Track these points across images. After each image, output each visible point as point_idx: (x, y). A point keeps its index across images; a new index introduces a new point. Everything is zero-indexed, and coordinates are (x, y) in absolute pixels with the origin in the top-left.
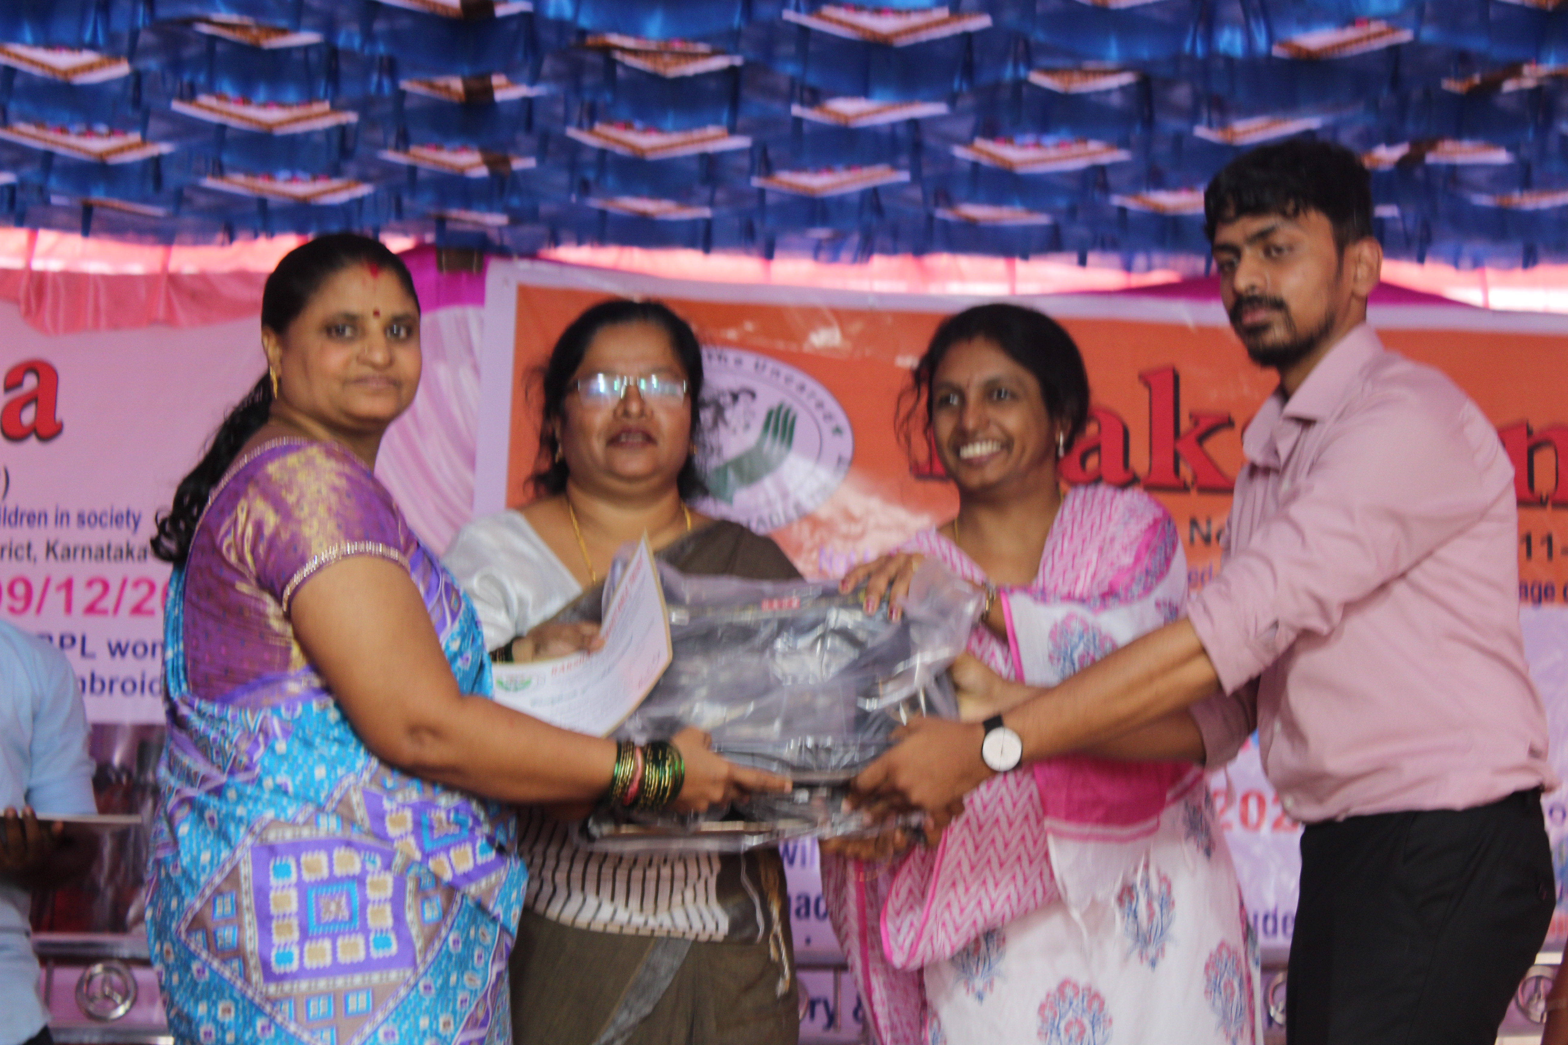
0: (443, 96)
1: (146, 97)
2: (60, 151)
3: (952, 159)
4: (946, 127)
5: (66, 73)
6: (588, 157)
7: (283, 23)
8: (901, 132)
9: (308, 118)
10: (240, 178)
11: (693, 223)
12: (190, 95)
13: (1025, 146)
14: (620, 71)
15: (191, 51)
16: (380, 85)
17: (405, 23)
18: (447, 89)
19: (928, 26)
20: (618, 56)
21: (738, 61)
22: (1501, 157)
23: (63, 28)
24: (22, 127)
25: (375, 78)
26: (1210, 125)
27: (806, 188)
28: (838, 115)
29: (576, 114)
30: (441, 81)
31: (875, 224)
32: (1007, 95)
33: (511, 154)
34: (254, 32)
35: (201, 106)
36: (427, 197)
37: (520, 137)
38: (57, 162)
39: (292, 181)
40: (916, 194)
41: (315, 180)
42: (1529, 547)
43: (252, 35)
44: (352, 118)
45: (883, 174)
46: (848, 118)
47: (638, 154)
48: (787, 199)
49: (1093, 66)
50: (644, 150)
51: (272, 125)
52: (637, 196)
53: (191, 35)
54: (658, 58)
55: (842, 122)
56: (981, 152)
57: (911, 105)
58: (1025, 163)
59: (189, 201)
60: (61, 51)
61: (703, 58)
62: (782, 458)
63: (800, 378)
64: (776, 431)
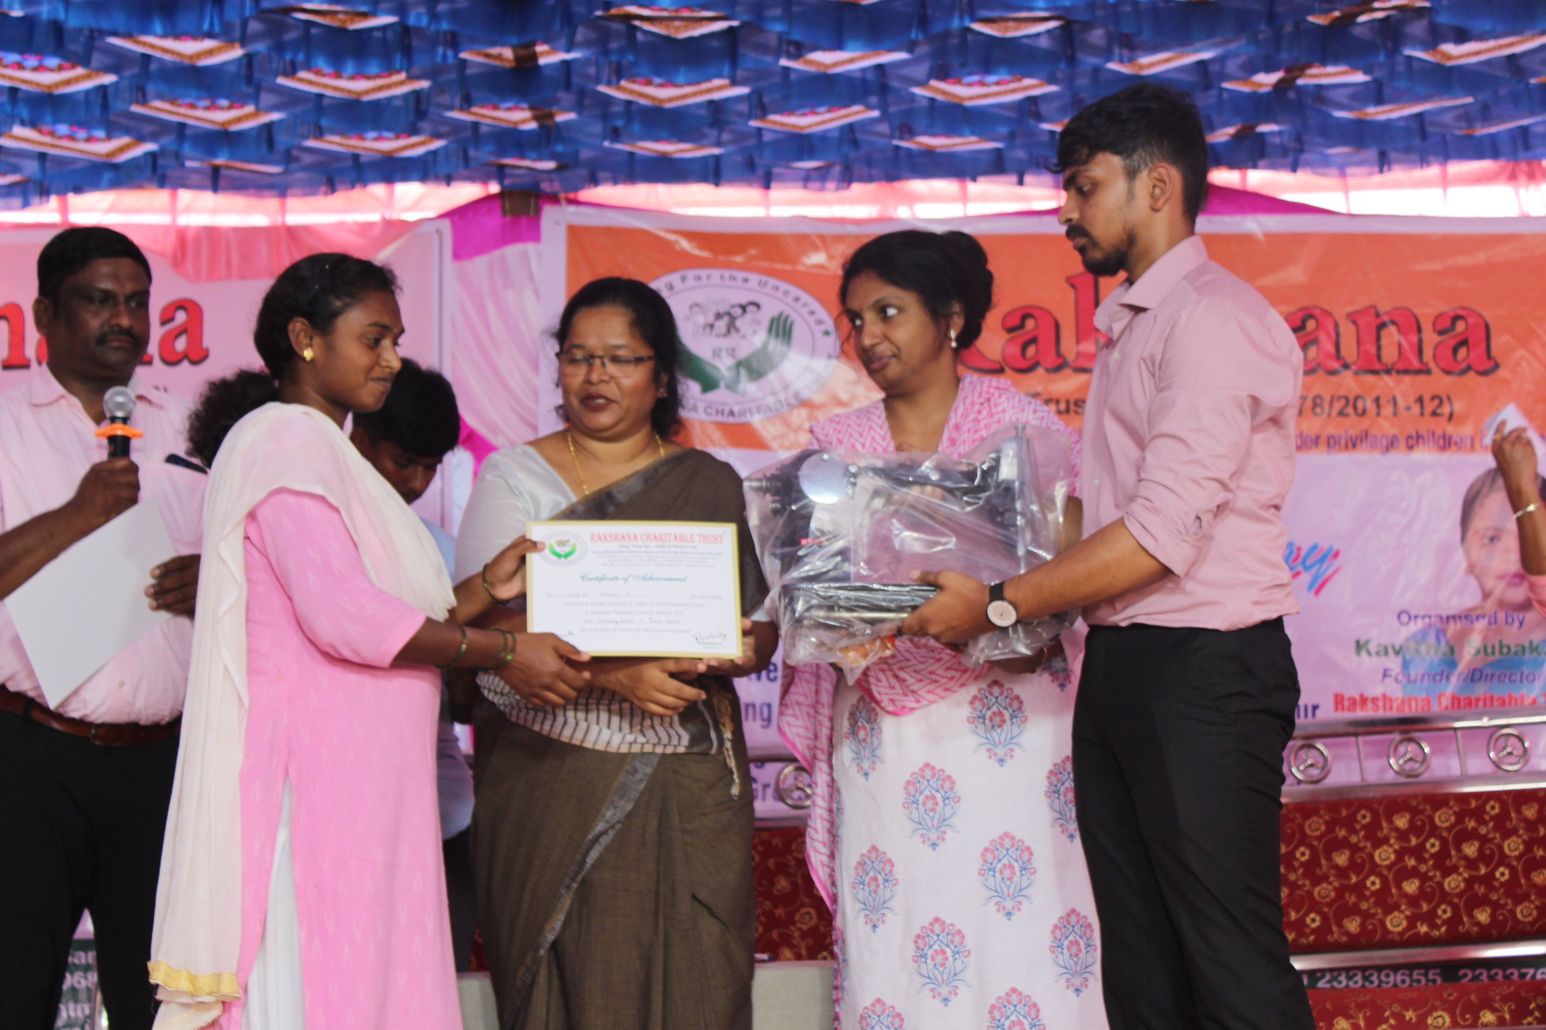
0: (497, 63)
1: (257, 75)
2: (191, 122)
3: (913, 97)
4: (906, 71)
5: (191, 57)
6: (617, 109)
7: (363, 9)
8: (870, 76)
9: (388, 86)
10: (337, 139)
11: (705, 159)
12: (291, 71)
13: (970, 85)
14: (640, 36)
15: (291, 36)
16: (445, 56)
18: (499, 57)
20: (637, 23)
21: (735, 23)
22: (1359, 77)
23: (186, 21)
24: (158, 104)
25: (440, 50)
26: (1121, 61)
27: (794, 126)
28: (817, 64)
29: (605, 73)
30: (495, 51)
31: (853, 154)
32: (955, 41)
33: (554, 109)
34: (341, 17)
35: (302, 80)
36: (489, 148)
37: (561, 94)
38: (188, 132)
39: (379, 138)
40: (884, 128)
41: (398, 137)
42: (1378, 406)
43: (340, 20)
44: (424, 84)
45: (857, 113)
46: (827, 66)
47: (658, 104)
48: (780, 136)
49: (1024, 14)
50: (662, 101)
51: (360, 94)
52: (658, 140)
53: (290, 21)
54: (670, 24)
55: (822, 70)
56: (936, 90)
57: (877, 54)
58: (972, 98)
59: (296, 159)
60: (186, 40)
61: (707, 23)
62: (783, 356)
63: (795, 291)
64: (777, 335)
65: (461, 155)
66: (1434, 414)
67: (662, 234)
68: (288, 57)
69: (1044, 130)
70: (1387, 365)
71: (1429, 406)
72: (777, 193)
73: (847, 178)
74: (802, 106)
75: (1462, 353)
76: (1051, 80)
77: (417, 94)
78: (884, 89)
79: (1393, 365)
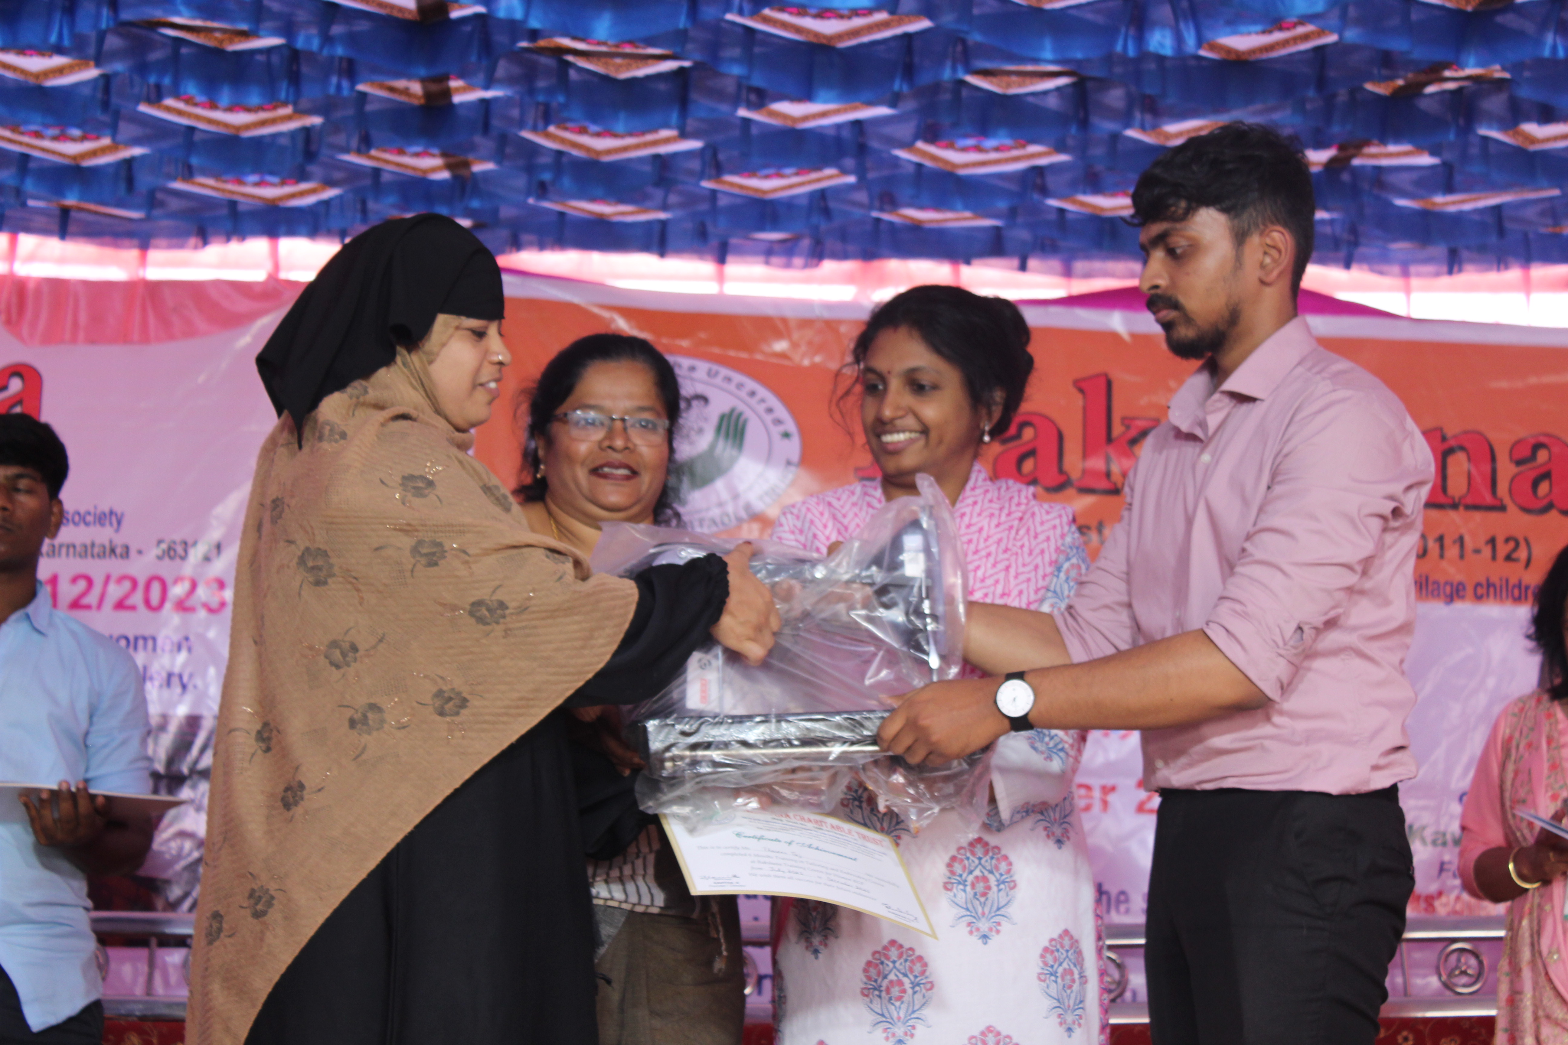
0: (403, 99)
1: (115, 100)
2: (35, 153)
3: (895, 162)
4: (889, 130)
5: (37, 76)
6: (544, 160)
7: (244, 27)
8: (846, 134)
9: (273, 121)
10: (209, 181)
11: (649, 224)
12: (156, 97)
13: (965, 149)
14: (573, 74)
15: (156, 55)
16: (339, 87)
17: (363, 26)
18: (406, 92)
19: (870, 28)
20: (570, 58)
21: (686, 64)
22: (1426, 160)
23: (30, 32)
25: (334, 80)
26: (1143, 128)
27: (756, 190)
28: (783, 117)
29: (531, 116)
30: (401, 84)
31: (824, 226)
32: (947, 97)
33: (470, 157)
34: (218, 35)
35: (169, 109)
36: (392, 199)
37: (478, 139)
38: (32, 165)
39: (261, 184)
40: (862, 197)
41: (283, 183)
42: (1442, 547)
43: (216, 38)
44: (316, 120)
45: (830, 177)
46: (795, 120)
47: (593, 156)
48: (738, 201)
49: (1030, 68)
50: (599, 153)
51: (239, 128)
52: (593, 199)
53: (156, 37)
54: (609, 60)
55: (789, 124)
56: (924, 154)
57: (855, 109)
58: (966, 165)
59: (162, 204)
60: (31, 55)
61: (653, 61)
62: (733, 461)
63: (751, 384)
64: (727, 435)
65: (358, 206)
66: (1509, 558)
67: (596, 310)
68: (152, 80)
69: (1051, 207)
70: (1453, 498)
71: (1503, 549)
72: (734, 268)
73: (817, 254)
74: (766, 166)
75: (1544, 488)
76: (1060, 147)
77: (307, 131)
78: (862, 150)
79: (1461, 498)
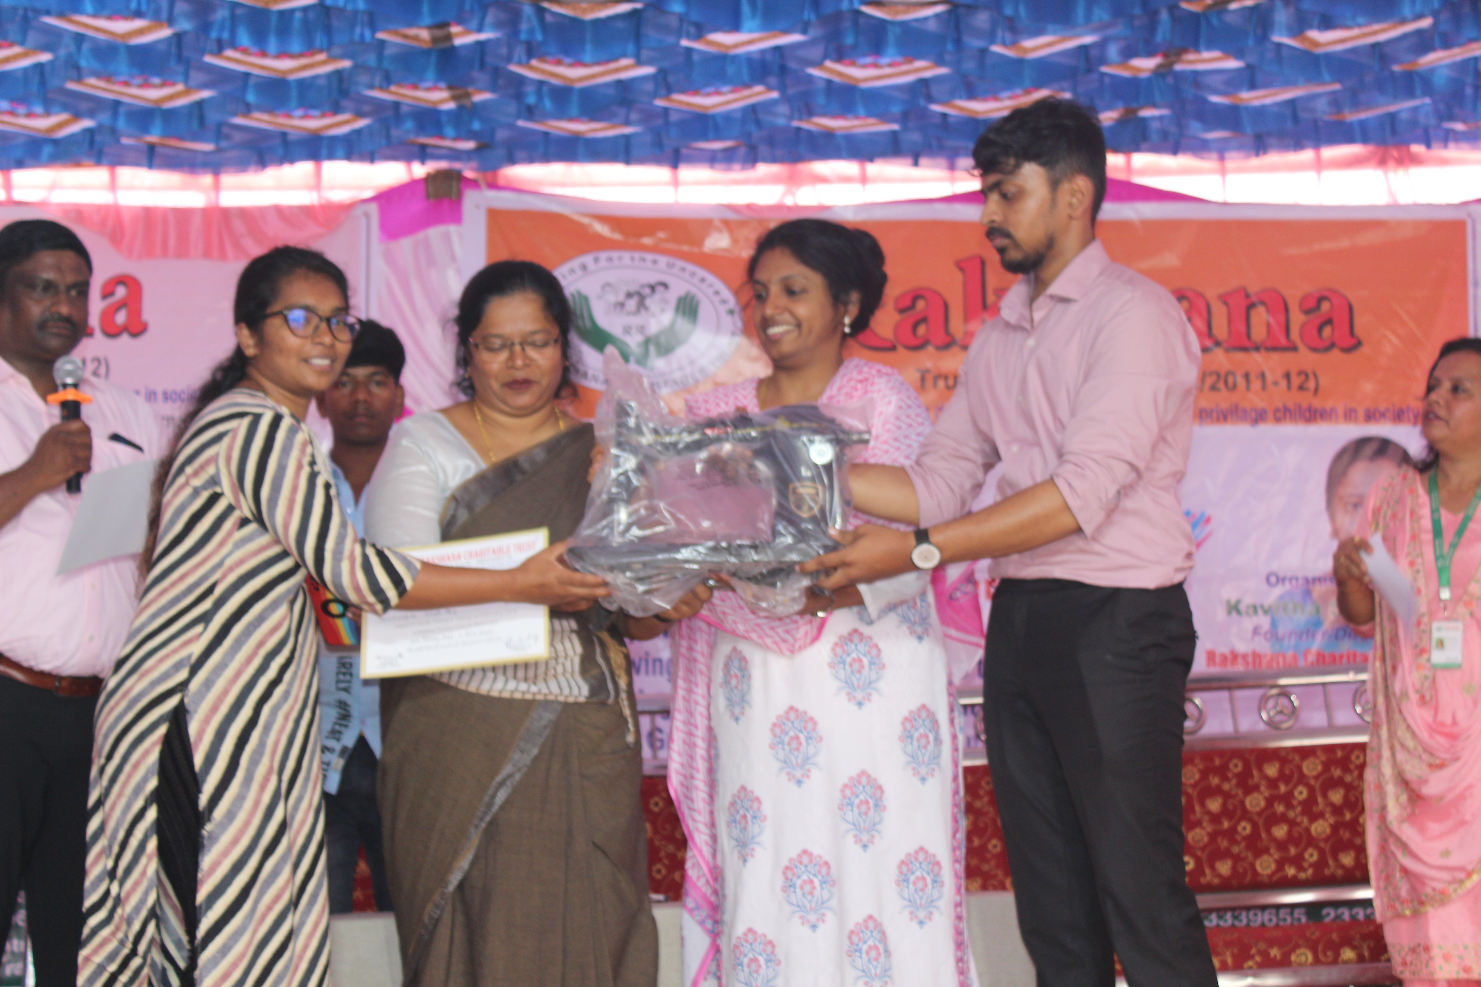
0: (414, 44)
1: (186, 53)
2: (126, 100)
3: (810, 78)
4: (803, 53)
5: (123, 36)
6: (528, 88)
8: (769, 57)
9: (310, 66)
10: (265, 117)
11: (616, 138)
12: (218, 49)
13: (865, 66)
14: (549, 18)
15: (217, 17)
16: (362, 36)
18: (417, 38)
21: (639, 6)
22: (1233, 64)
24: (93, 81)
25: (358, 29)
26: (1005, 44)
27: (699, 106)
28: (717, 46)
29: (517, 52)
30: (411, 31)
31: (756, 133)
32: (847, 24)
35: (229, 59)
36: (409, 125)
37: (476, 74)
38: (122, 109)
39: (306, 117)
40: (784, 109)
41: (323, 115)
42: (1248, 381)
43: (263, 1)
44: (346, 64)
45: (759, 93)
46: (727, 47)
47: (569, 84)
48: (687, 118)
50: (572, 81)
51: (285, 73)
52: (570, 119)
53: (215, 2)
54: (577, 5)
55: (723, 51)
56: (832, 71)
57: (775, 36)
58: (867, 81)
60: (118, 19)
61: (612, 5)
62: (689, 334)
63: (702, 273)
64: (684, 314)
65: (384, 133)
66: (1301, 388)
67: (578, 218)
68: (215, 36)
69: (935, 113)
70: (1256, 342)
71: (1296, 381)
72: (686, 172)
73: (752, 159)
74: (707, 88)
75: (1327, 331)
76: (941, 63)
77: (339, 73)
78: (783, 70)
79: (1262, 342)
